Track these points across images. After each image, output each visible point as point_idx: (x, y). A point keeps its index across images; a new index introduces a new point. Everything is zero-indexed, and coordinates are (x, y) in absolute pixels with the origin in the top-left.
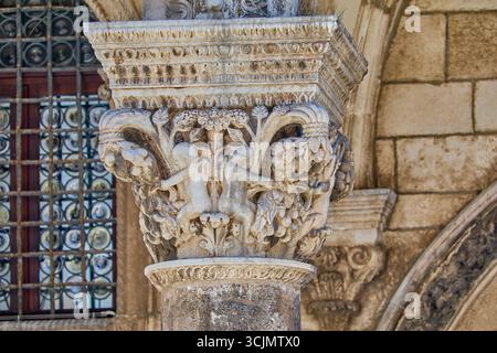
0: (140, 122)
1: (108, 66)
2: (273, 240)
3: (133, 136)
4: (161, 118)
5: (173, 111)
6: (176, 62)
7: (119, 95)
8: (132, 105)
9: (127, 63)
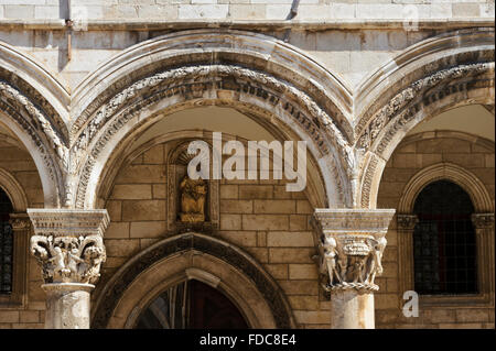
0: (43, 239)
1: (34, 222)
2: (83, 278)
3: (40, 244)
4: (50, 239)
5: (54, 237)
6: (56, 222)
7: (37, 231)
8: (41, 234)
9: (40, 222)
